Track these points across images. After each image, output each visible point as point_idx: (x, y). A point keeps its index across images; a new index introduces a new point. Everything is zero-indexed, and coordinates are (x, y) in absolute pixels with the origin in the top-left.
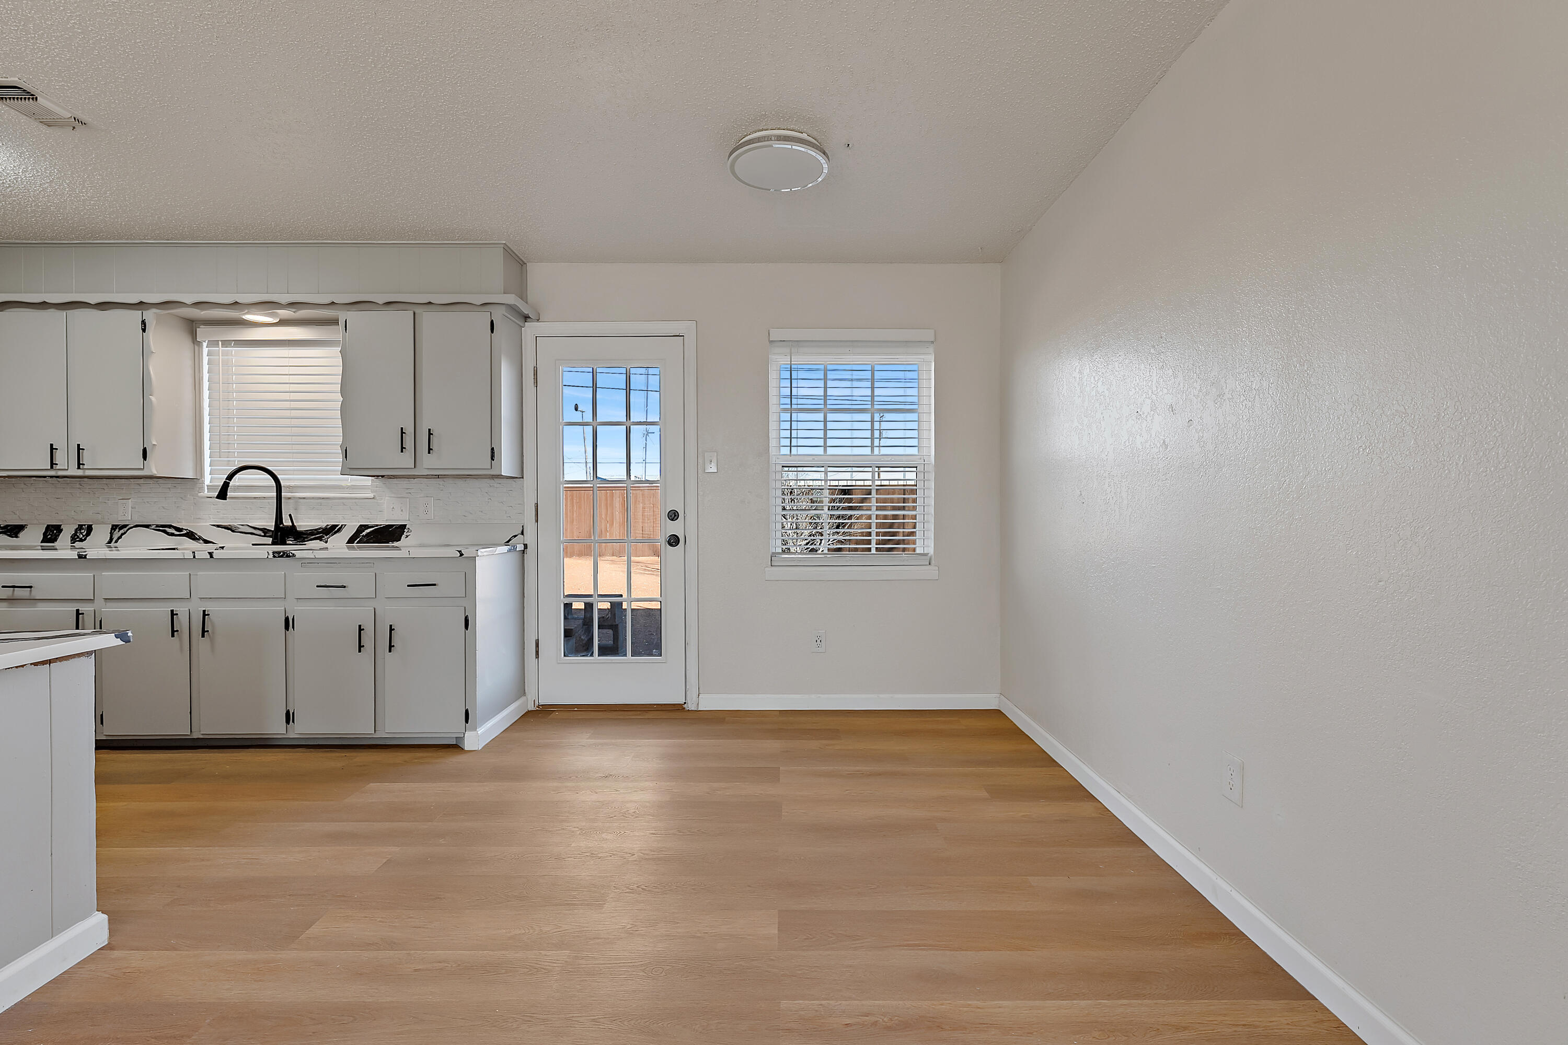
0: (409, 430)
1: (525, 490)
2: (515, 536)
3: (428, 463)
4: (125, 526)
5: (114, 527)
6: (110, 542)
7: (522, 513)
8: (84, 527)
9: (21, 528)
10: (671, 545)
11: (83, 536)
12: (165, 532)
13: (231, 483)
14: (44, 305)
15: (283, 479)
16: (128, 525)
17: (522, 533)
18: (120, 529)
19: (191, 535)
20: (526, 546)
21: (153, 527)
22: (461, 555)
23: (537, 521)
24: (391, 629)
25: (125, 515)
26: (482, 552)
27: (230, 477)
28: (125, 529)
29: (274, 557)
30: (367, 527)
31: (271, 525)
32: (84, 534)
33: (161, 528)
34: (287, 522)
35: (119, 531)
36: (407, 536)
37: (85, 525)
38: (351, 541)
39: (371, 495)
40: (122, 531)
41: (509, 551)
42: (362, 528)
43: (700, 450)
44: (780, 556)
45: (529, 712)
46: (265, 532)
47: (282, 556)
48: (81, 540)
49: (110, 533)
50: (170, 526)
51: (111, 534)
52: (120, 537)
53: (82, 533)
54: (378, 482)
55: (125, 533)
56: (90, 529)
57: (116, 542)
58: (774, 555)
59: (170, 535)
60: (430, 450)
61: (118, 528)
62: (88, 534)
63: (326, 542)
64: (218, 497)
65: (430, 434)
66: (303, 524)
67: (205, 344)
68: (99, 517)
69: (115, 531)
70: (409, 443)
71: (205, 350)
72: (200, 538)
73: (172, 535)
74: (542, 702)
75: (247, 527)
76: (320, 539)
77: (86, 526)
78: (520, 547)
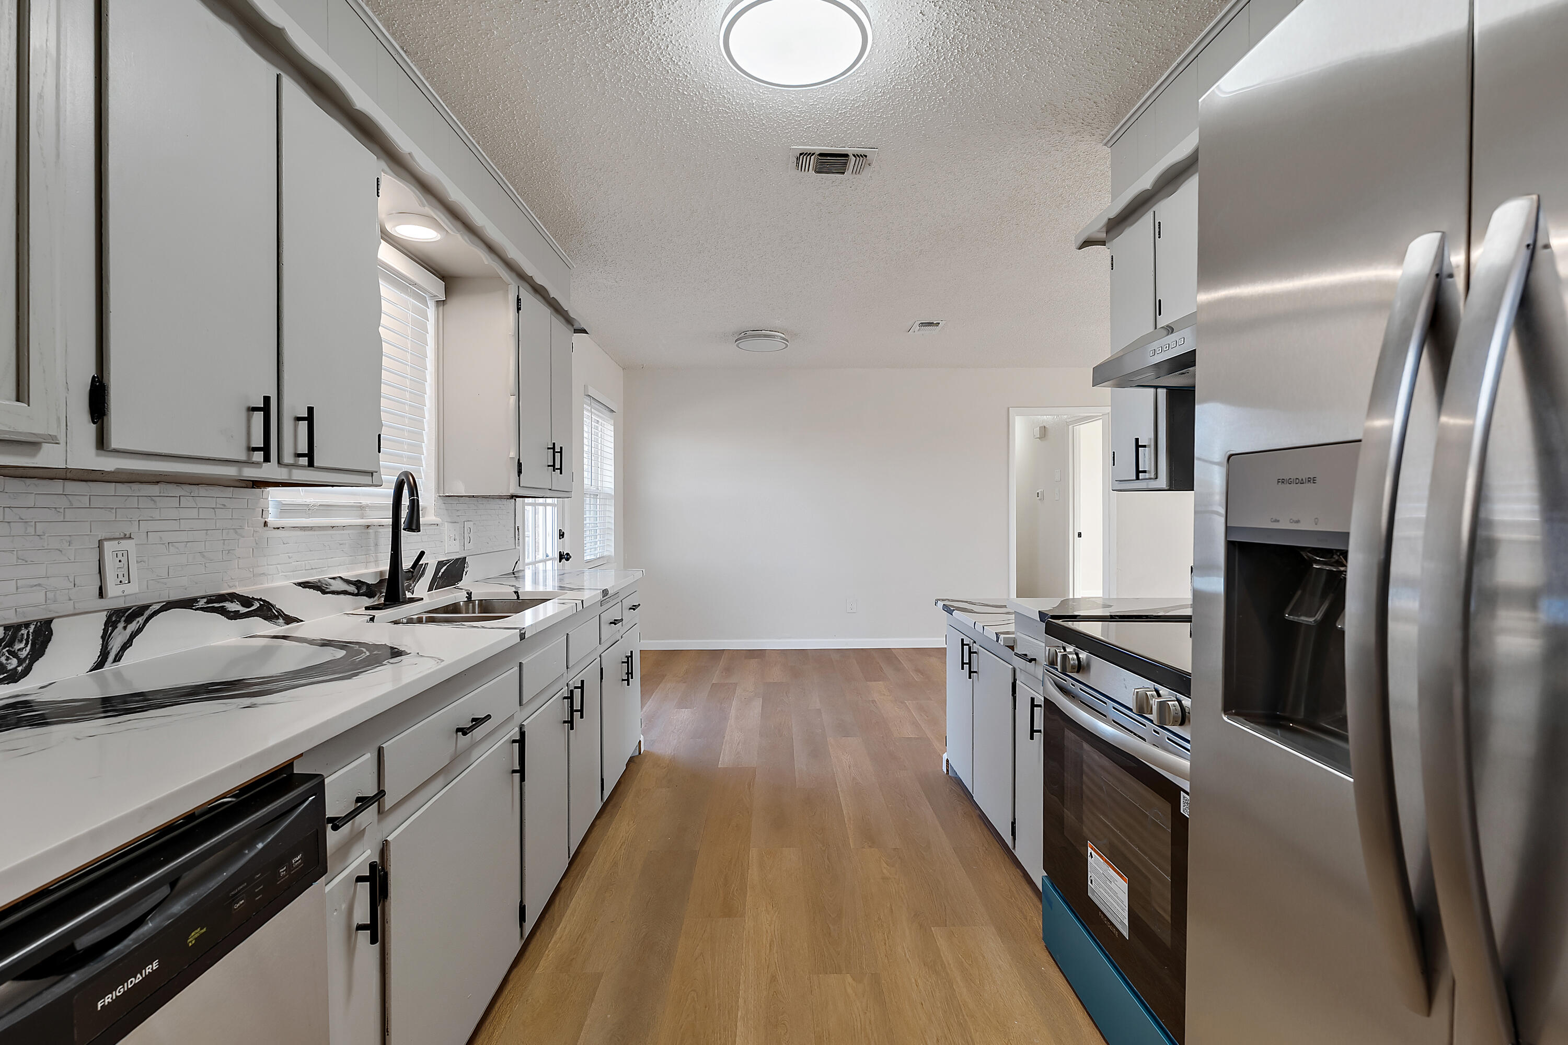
4: (140, 611)
5: (114, 620)
6: (99, 665)
8: (24, 632)
11: (21, 662)
12: (223, 612)
16: (147, 607)
18: (129, 621)
21: (202, 603)
25: (142, 578)
28: (141, 620)
30: (442, 561)
32: (23, 654)
33: (216, 605)
35: (125, 628)
37: (27, 625)
40: (133, 627)
49: (103, 637)
50: (232, 597)
52: (127, 643)
53: (14, 654)
55: (139, 630)
57: (118, 658)
59: (230, 618)
61: (125, 618)
62: (38, 651)
69: (115, 628)
73: (237, 616)
75: (339, 582)
77: (32, 627)
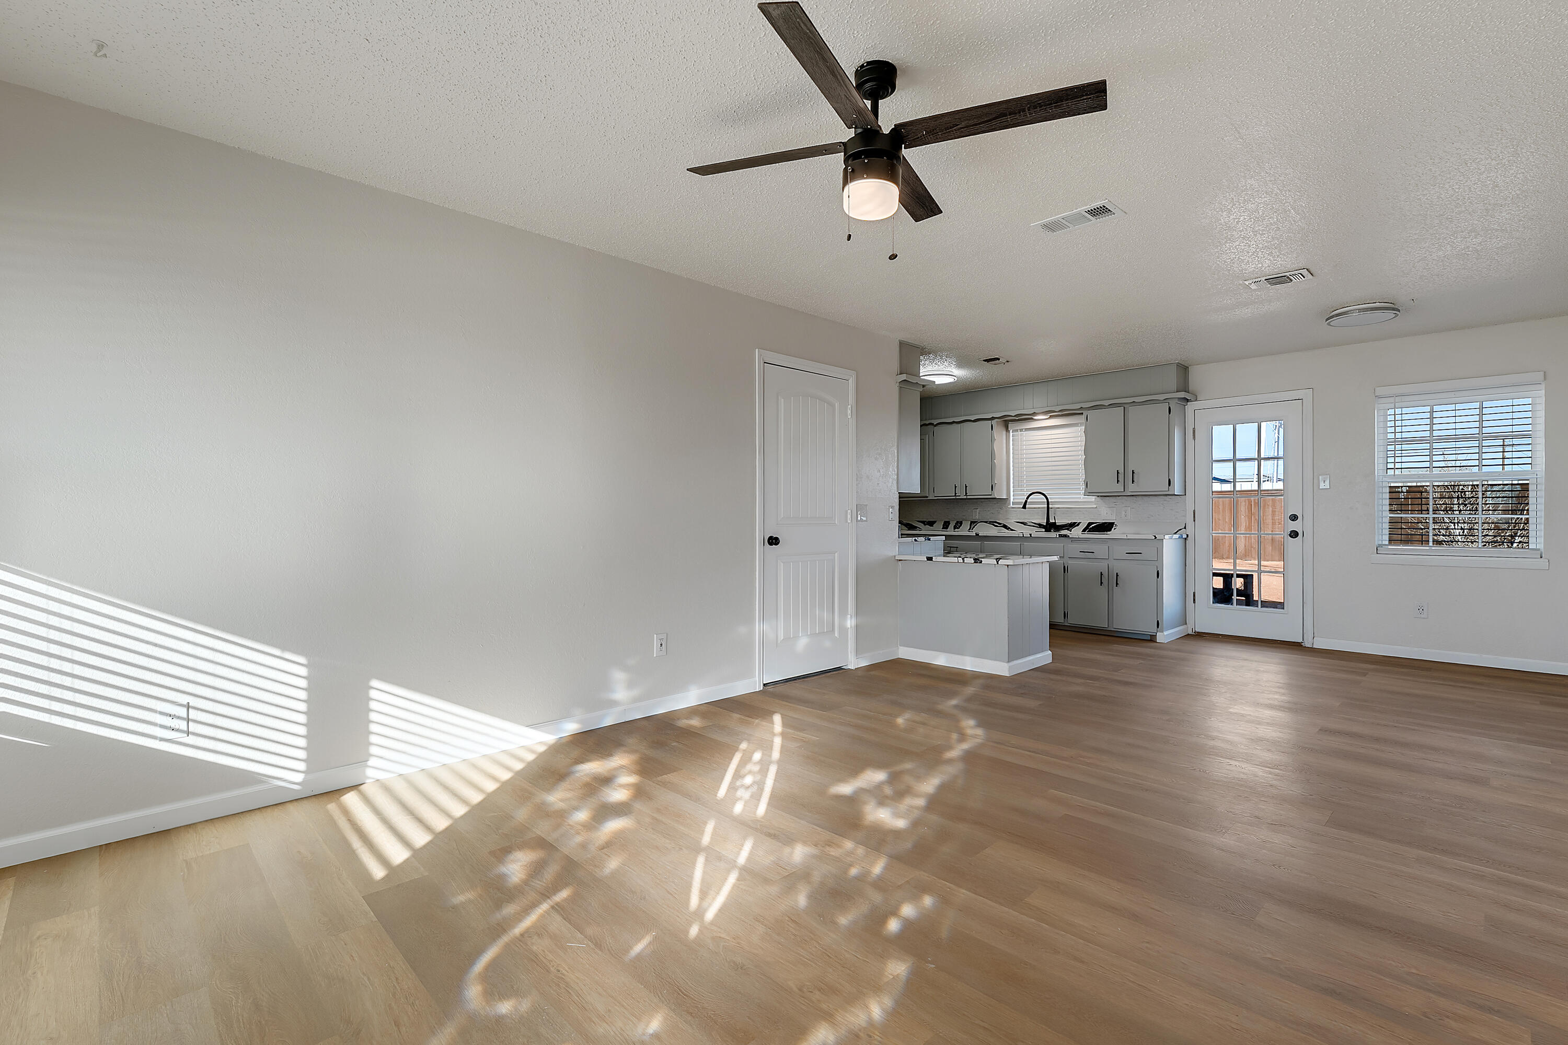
0: (1121, 471)
1: (1187, 502)
2: (1180, 530)
3: (1132, 488)
4: (976, 521)
5: (972, 523)
6: (970, 529)
7: (1185, 516)
8: (959, 522)
9: (935, 522)
10: (1291, 536)
12: (993, 525)
13: (1028, 501)
14: (954, 422)
15: (1050, 498)
17: (1185, 528)
19: (1005, 527)
20: (1187, 535)
21: (989, 522)
22: (1156, 538)
23: (1194, 521)
24: (1117, 575)
25: (976, 517)
26: (1167, 537)
27: (1028, 498)
28: (977, 523)
29: (1059, 537)
30: (1093, 523)
31: (1044, 522)
33: (992, 523)
34: (1052, 521)
36: (1115, 529)
38: (1084, 530)
39: (1095, 506)
40: (975, 524)
41: (1179, 537)
42: (1090, 524)
43: (1315, 474)
44: (1387, 547)
45: (1188, 634)
46: (1040, 526)
47: (1063, 537)
48: (958, 528)
50: (996, 522)
51: (970, 525)
52: (974, 527)
53: (958, 525)
54: (1099, 499)
56: (961, 523)
57: (972, 529)
58: (1381, 546)
60: (1133, 481)
61: (973, 523)
62: (961, 526)
63: (1071, 531)
64: (1023, 508)
65: (1133, 473)
66: (1059, 522)
67: (1011, 431)
68: (964, 518)
70: (1121, 479)
71: (1011, 434)
72: (1009, 528)
73: (997, 526)
74: (1197, 630)
75: (1033, 523)
76: (1068, 529)
78: (1185, 536)
